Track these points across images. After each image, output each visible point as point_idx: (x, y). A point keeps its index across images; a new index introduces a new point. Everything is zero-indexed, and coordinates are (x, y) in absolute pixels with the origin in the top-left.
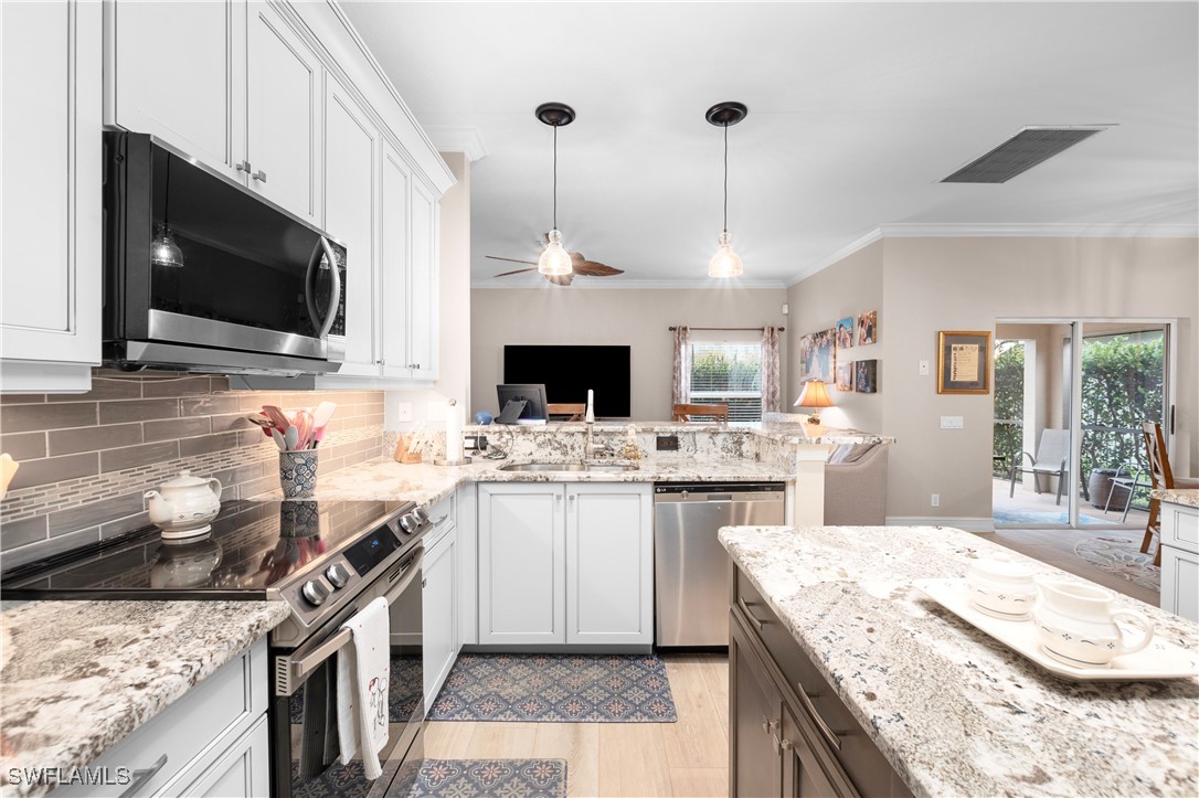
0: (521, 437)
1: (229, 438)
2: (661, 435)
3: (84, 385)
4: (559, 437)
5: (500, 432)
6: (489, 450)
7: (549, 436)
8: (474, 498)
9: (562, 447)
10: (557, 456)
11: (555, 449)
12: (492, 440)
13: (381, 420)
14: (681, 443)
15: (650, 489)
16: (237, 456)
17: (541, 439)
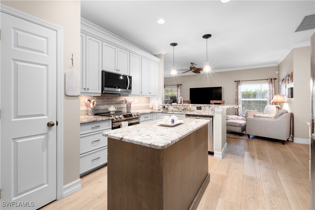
0: (171, 106)
1: (121, 103)
2: (198, 106)
3: (100, 95)
4: (178, 106)
5: (167, 105)
6: (165, 108)
7: (176, 106)
8: (156, 115)
9: (178, 108)
10: (177, 110)
11: (177, 109)
12: (166, 107)
13: (149, 103)
14: (202, 108)
15: (185, 115)
16: (122, 106)
17: (174, 107)
